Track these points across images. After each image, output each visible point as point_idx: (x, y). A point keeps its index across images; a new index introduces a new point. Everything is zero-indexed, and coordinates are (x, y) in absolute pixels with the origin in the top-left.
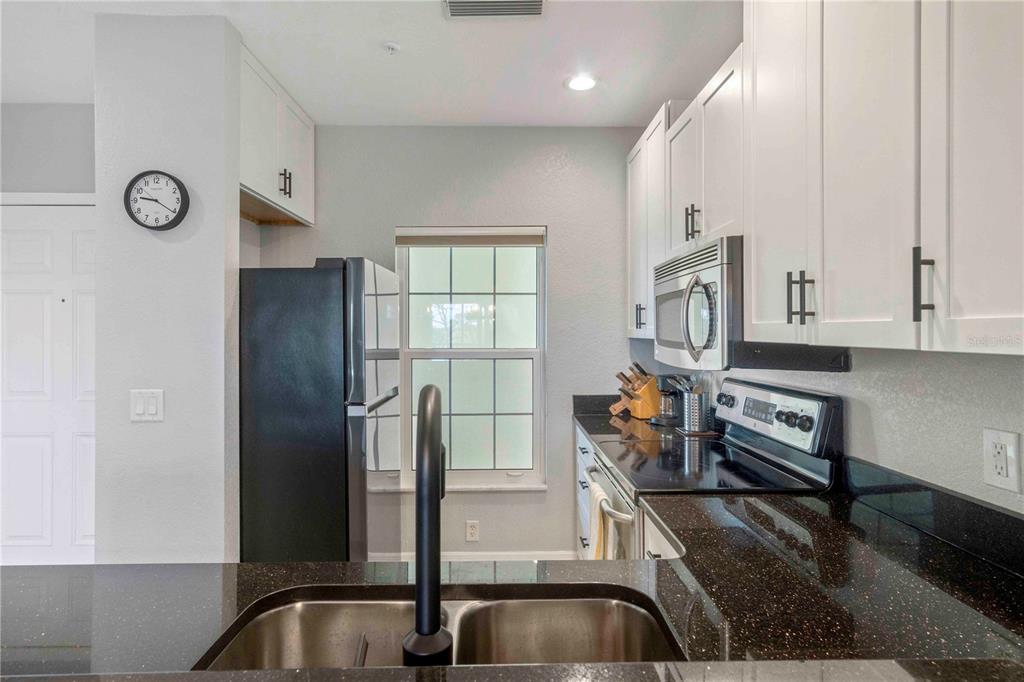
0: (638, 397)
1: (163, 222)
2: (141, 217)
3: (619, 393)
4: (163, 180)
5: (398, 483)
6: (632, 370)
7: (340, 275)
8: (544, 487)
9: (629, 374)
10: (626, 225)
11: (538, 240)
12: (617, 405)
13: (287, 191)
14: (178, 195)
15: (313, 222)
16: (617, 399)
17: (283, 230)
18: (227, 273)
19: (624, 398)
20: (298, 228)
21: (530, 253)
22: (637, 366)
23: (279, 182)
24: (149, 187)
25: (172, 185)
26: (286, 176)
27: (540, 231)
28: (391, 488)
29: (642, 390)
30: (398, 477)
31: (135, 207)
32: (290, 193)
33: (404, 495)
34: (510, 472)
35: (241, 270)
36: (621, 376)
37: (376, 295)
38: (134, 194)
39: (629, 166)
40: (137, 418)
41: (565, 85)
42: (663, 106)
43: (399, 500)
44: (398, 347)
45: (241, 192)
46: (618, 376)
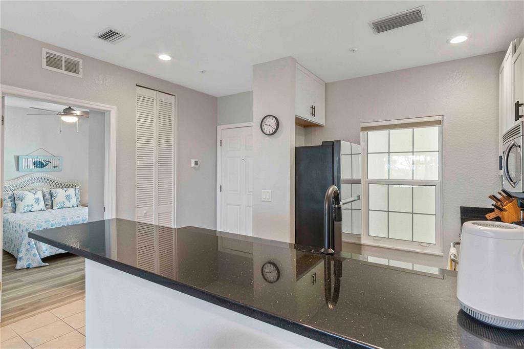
0: (505, 210)
1: (271, 132)
2: (265, 131)
3: (493, 207)
4: (271, 118)
5: (361, 241)
6: (500, 194)
7: (332, 148)
8: (441, 254)
9: (499, 197)
10: (498, 109)
11: (439, 123)
12: (492, 214)
13: (313, 114)
14: (276, 122)
15: (324, 124)
16: (492, 210)
17: (313, 128)
18: (291, 149)
19: (496, 210)
20: (318, 127)
21: (435, 130)
22: (504, 191)
23: (310, 111)
24: (267, 121)
25: (274, 119)
26: (313, 108)
27: (439, 118)
28: (357, 242)
29: (508, 206)
30: (360, 238)
31: (263, 128)
32: (314, 115)
33: (365, 247)
34: (421, 244)
35: (296, 147)
36: (493, 197)
37: (352, 154)
38: (263, 124)
39: (500, 75)
40: (263, 200)
41: (448, 42)
42: (511, 45)
43: (361, 247)
44: (360, 178)
45: (296, 117)
46: (490, 197)
